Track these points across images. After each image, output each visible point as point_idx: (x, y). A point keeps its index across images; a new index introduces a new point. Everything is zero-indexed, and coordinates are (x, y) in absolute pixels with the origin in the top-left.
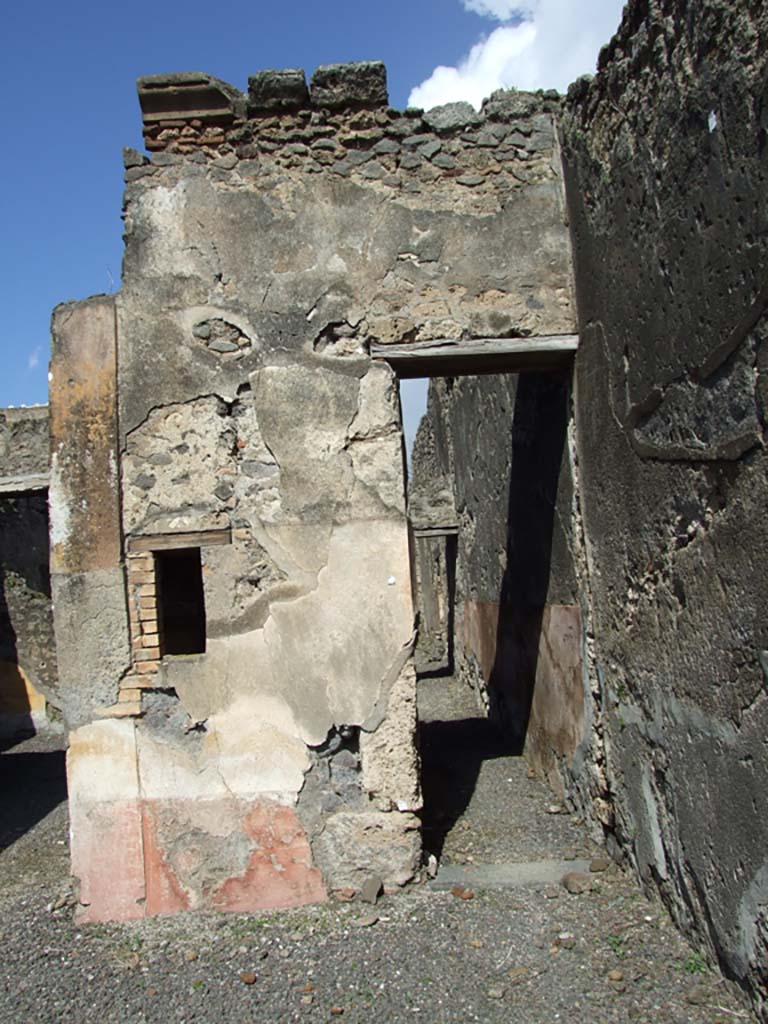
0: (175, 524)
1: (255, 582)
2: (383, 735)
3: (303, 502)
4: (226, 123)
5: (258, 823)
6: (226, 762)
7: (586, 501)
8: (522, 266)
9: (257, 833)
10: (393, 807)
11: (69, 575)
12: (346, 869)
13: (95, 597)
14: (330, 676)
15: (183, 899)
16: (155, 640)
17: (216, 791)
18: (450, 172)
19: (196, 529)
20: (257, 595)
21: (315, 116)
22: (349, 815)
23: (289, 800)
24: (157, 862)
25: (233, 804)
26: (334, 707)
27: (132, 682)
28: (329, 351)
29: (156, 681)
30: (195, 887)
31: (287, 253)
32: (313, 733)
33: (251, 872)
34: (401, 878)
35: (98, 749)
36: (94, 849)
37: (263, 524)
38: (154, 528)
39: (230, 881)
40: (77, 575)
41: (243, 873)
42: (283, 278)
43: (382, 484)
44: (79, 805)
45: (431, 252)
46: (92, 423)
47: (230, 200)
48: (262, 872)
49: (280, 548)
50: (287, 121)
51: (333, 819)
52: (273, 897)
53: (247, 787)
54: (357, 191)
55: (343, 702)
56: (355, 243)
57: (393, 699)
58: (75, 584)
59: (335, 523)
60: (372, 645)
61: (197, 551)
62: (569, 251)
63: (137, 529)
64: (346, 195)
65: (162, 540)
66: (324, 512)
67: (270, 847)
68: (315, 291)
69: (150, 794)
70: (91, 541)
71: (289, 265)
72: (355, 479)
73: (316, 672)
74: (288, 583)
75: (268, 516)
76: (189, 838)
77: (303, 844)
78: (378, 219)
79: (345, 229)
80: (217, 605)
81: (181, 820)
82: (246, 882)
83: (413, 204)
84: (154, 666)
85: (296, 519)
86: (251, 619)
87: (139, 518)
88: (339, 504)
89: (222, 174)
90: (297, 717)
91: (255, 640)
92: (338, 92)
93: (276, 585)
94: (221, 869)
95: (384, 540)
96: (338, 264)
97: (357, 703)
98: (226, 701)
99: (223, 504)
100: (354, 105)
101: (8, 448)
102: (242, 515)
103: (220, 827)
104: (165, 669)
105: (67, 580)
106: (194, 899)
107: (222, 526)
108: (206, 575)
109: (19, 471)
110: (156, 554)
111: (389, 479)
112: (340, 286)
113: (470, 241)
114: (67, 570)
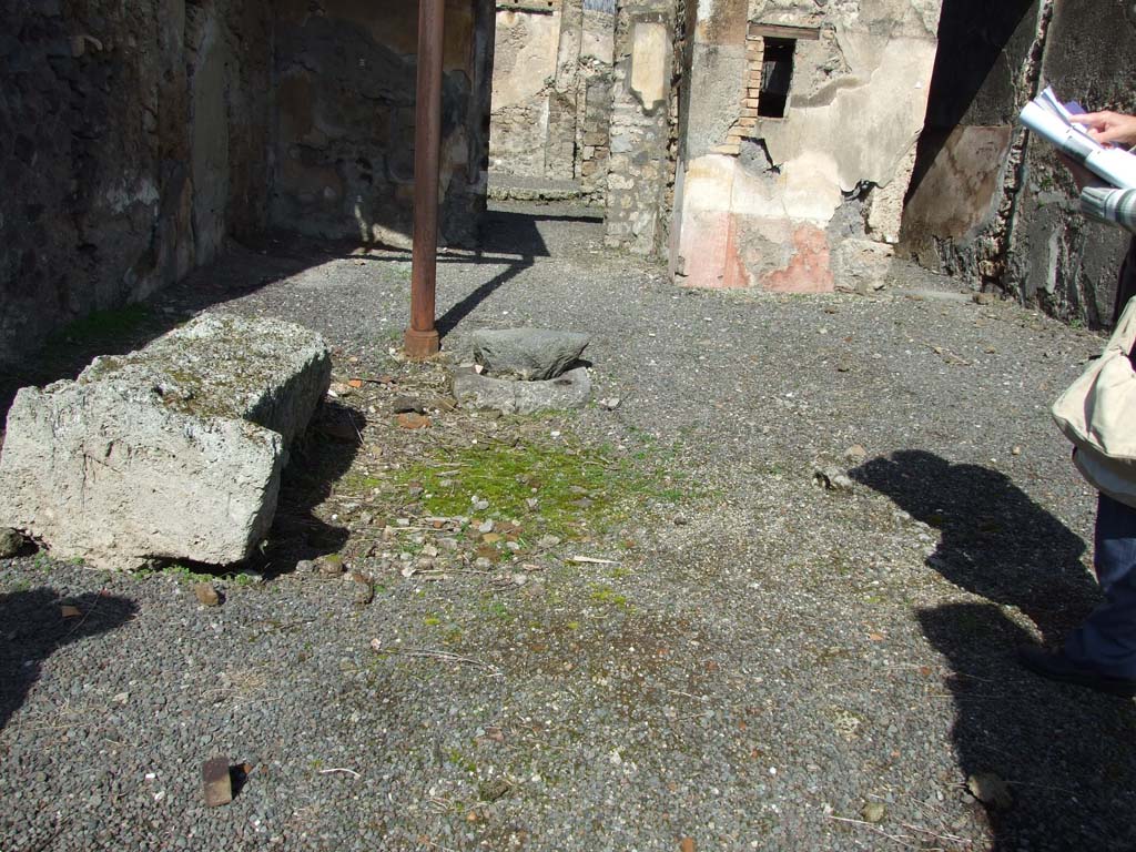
0: (783, 18)
1: (828, 72)
2: (889, 191)
3: (873, 16)
5: (801, 237)
6: (788, 195)
7: (1050, 49)
9: (799, 244)
10: (884, 241)
11: (708, 46)
12: (847, 274)
13: (723, 64)
14: (865, 146)
15: (746, 280)
16: (756, 103)
17: (777, 213)
19: (797, 25)
20: (828, 82)
22: (856, 241)
23: (822, 226)
24: (735, 255)
25: (787, 223)
26: (863, 167)
27: (737, 131)
29: (753, 133)
30: (755, 273)
32: (848, 184)
33: (790, 267)
34: (877, 285)
35: (707, 174)
36: (696, 240)
37: (845, 29)
38: (769, 19)
39: (776, 272)
40: (712, 46)
41: (785, 268)
43: (926, 12)
44: (689, 211)
48: (797, 269)
49: (852, 48)
51: (846, 242)
52: (802, 284)
53: (798, 213)
55: (870, 165)
57: (900, 168)
58: (710, 53)
59: (891, 37)
60: (896, 128)
61: (795, 40)
63: (757, 19)
65: (772, 29)
66: (885, 27)
67: (805, 254)
69: (736, 210)
70: (726, 22)
72: (911, 6)
73: (858, 142)
74: (850, 76)
75: (848, 25)
76: (756, 241)
77: (826, 254)
80: (800, 84)
81: (753, 229)
82: (786, 274)
84: (753, 121)
85: (866, 29)
86: (823, 98)
87: (760, 9)
88: (896, 23)
90: (839, 170)
91: (826, 113)
93: (842, 76)
94: (772, 264)
95: (920, 55)
97: (878, 167)
98: (797, 153)
99: (819, 9)
102: (831, 20)
103: (776, 236)
104: (760, 125)
105: (706, 49)
106: (753, 280)
107: (815, 26)
108: (797, 60)
110: (767, 40)
111: (931, 10)
114: (706, 41)
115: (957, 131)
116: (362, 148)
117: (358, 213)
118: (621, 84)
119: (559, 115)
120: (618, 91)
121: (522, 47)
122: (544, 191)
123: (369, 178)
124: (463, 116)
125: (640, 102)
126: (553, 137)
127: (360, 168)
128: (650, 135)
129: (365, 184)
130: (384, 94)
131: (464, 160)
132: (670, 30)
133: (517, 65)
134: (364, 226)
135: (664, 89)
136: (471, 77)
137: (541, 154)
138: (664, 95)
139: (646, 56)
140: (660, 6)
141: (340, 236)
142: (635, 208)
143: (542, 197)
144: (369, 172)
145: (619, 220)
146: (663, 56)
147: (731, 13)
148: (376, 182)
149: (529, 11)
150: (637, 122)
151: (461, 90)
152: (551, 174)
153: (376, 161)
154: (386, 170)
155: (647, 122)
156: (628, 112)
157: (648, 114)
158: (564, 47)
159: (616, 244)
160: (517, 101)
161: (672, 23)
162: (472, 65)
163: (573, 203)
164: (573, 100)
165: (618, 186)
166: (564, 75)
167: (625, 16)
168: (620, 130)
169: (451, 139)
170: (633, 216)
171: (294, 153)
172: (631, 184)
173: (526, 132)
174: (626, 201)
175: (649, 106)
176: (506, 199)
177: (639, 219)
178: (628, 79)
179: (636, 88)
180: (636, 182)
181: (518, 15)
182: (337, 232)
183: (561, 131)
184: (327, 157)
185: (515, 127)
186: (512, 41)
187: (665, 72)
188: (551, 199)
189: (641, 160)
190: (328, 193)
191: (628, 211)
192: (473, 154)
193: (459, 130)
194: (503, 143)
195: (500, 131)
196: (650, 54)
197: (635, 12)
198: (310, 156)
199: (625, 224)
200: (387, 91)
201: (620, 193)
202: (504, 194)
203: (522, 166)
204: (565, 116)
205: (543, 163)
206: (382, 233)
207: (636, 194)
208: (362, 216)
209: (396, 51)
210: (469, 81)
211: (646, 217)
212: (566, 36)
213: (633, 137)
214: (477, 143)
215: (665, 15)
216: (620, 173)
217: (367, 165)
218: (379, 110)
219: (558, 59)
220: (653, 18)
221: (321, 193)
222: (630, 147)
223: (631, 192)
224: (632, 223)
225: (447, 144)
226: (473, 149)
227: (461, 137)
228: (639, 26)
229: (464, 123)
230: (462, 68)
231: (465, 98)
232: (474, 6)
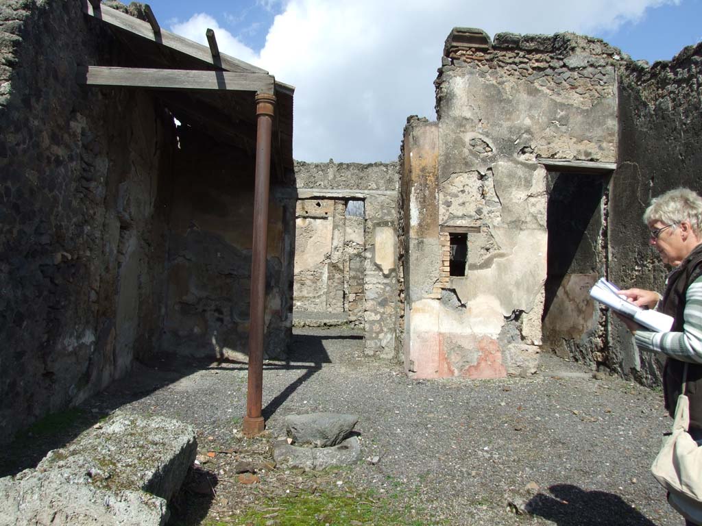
0: (459, 222)
1: (487, 250)
2: (532, 315)
3: (509, 219)
4: (485, 51)
5: (483, 345)
6: (472, 320)
7: (612, 231)
8: (598, 132)
9: (482, 349)
10: (533, 344)
11: (418, 239)
12: (514, 365)
13: (427, 249)
14: (514, 290)
15: (452, 372)
16: (448, 269)
17: (467, 331)
18: (573, 87)
19: (467, 225)
20: (488, 255)
21: (521, 54)
22: (516, 345)
23: (495, 337)
24: (444, 357)
25: (474, 337)
26: (515, 302)
27: (439, 285)
28: (522, 158)
29: (448, 286)
30: (458, 368)
31: (508, 114)
32: (507, 312)
33: (479, 363)
34: (533, 371)
35: (423, 311)
36: (420, 350)
37: (494, 227)
38: (451, 223)
39: (470, 367)
40: (421, 239)
41: (475, 364)
42: (506, 124)
43: (539, 216)
44: (414, 333)
45: (564, 121)
46: (429, 176)
47: (487, 87)
48: (483, 364)
49: (500, 236)
50: (510, 54)
51: (510, 346)
52: (487, 374)
53: (480, 330)
54: (537, 91)
55: (519, 300)
56: (535, 113)
57: (536, 301)
58: (419, 243)
59: (521, 229)
60: (531, 279)
61: (467, 234)
62: (616, 128)
63: (445, 223)
64: (533, 92)
65: (453, 229)
66: (517, 224)
67: (486, 355)
68: (519, 131)
69: (443, 331)
70: (427, 226)
71: (509, 119)
72: (530, 213)
73: (510, 287)
74: (501, 251)
75: (496, 224)
76: (456, 348)
77: (499, 354)
78: (545, 104)
79: (531, 107)
80: (472, 257)
81: (454, 342)
82: (477, 367)
83: (559, 99)
84: (447, 279)
85: (506, 226)
86: (486, 264)
87: (445, 218)
88: (523, 222)
89: (483, 74)
90: (501, 304)
91: (489, 273)
92: (532, 45)
93: (496, 252)
94: (467, 362)
95: (539, 238)
96: (528, 122)
97: (523, 301)
98: (475, 296)
99: (479, 217)
100: (537, 51)
101: (335, 176)
102: (486, 222)
103: (468, 345)
104: (452, 281)
105: (417, 241)
106: (456, 372)
107: (477, 226)
108: (469, 244)
109: (340, 187)
110: (451, 234)
111: (541, 214)
112: (528, 131)
113: (579, 118)
114: (417, 237)
115: (567, 277)
116: (217, 303)
117: (214, 341)
118: (369, 260)
119: (334, 276)
120: (368, 264)
121: (310, 237)
122: (327, 321)
123: (221, 320)
124: (277, 282)
125: (381, 270)
126: (330, 288)
127: (216, 314)
128: (388, 288)
129: (219, 323)
130: (232, 272)
131: (278, 307)
132: (395, 229)
133: (308, 247)
134: (217, 349)
135: (395, 262)
136: (282, 261)
137: (324, 298)
138: (395, 266)
139: (383, 245)
140: (389, 217)
141: (203, 355)
142: (382, 331)
143: (325, 324)
144: (221, 316)
145: (373, 339)
146: (393, 244)
147: (429, 221)
148: (225, 323)
149: (314, 218)
150: (380, 281)
151: (276, 268)
152: (330, 309)
153: (226, 310)
154: (231, 315)
155: (386, 281)
156: (374, 276)
157: (386, 276)
158: (335, 237)
159: (371, 353)
160: (309, 268)
161: (396, 226)
162: (283, 254)
163: (344, 327)
164: (341, 267)
165: (371, 319)
166: (336, 253)
167: (370, 224)
168: (371, 286)
169: (271, 296)
170: (381, 336)
171: (177, 307)
172: (378, 317)
173: (315, 285)
174: (376, 327)
175: (386, 272)
176: (304, 326)
177: (384, 337)
178: (373, 257)
179: (378, 262)
180: (382, 316)
181: (308, 220)
182: (201, 353)
183: (335, 284)
184: (196, 309)
185: (308, 282)
186: (305, 234)
187: (395, 252)
188: (331, 326)
189: (383, 303)
190: (196, 330)
191: (378, 333)
192: (284, 304)
193: (276, 290)
194: (301, 292)
195: (299, 285)
196: (385, 244)
197: (375, 221)
198: (186, 308)
199: (376, 341)
200: (233, 270)
201: (373, 322)
202: (302, 324)
203: (313, 306)
204: (337, 276)
205: (325, 303)
206: (229, 353)
207: (382, 323)
208: (217, 342)
209: (239, 247)
210: (281, 263)
211: (389, 336)
212: (336, 232)
213: (378, 290)
214: (286, 298)
215: (392, 222)
216: (372, 311)
217: (220, 312)
218: (228, 281)
219: (332, 244)
220: (386, 224)
221: (192, 330)
222: (377, 296)
223: (379, 322)
224: (380, 340)
225: (269, 299)
226: (284, 301)
227: (277, 294)
228: (378, 228)
229: (278, 287)
230: (277, 255)
231: (279, 272)
232: (283, 222)
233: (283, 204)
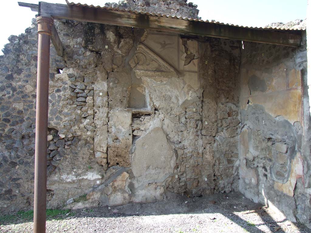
116: (264, 161)
123: (265, 175)
124: (300, 147)
127: (264, 171)
129: (265, 178)
130: (271, 136)
131: (301, 173)
134: (266, 200)
136: (303, 125)
144: (266, 173)
148: (268, 179)
153: (268, 168)
162: (303, 118)
169: (295, 160)
184: (254, 164)
190: (253, 181)
192: (306, 170)
193: (298, 155)
208: (265, 194)
209: (273, 115)
217: (266, 170)
218: (270, 144)
221: (251, 180)
225: (294, 162)
226: (305, 166)
227: (299, 159)
229: (300, 151)
230: (298, 120)
231: (301, 137)
232: (302, 86)
233: (301, 68)
